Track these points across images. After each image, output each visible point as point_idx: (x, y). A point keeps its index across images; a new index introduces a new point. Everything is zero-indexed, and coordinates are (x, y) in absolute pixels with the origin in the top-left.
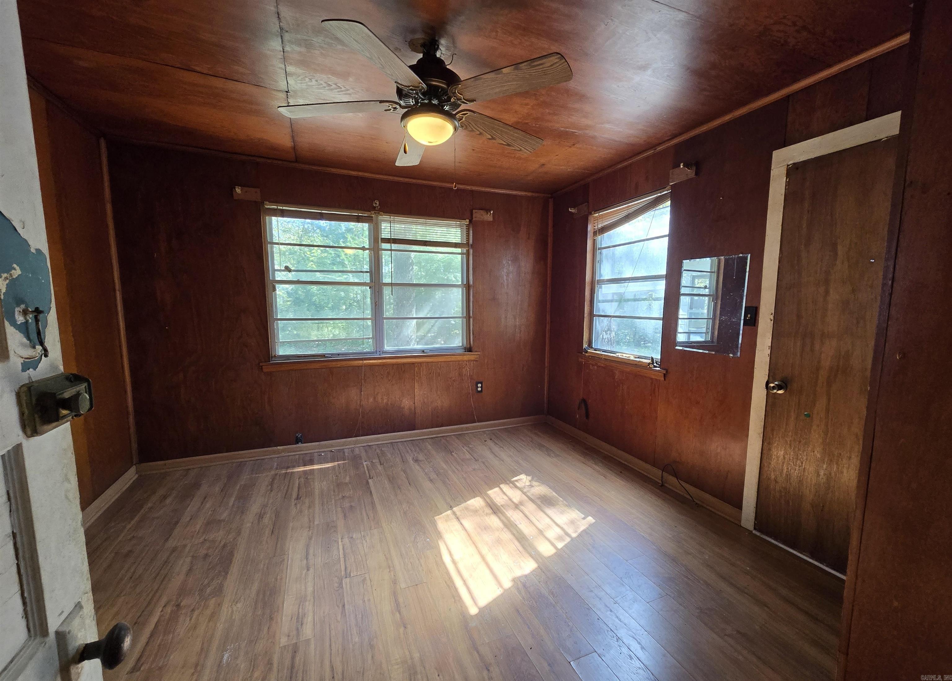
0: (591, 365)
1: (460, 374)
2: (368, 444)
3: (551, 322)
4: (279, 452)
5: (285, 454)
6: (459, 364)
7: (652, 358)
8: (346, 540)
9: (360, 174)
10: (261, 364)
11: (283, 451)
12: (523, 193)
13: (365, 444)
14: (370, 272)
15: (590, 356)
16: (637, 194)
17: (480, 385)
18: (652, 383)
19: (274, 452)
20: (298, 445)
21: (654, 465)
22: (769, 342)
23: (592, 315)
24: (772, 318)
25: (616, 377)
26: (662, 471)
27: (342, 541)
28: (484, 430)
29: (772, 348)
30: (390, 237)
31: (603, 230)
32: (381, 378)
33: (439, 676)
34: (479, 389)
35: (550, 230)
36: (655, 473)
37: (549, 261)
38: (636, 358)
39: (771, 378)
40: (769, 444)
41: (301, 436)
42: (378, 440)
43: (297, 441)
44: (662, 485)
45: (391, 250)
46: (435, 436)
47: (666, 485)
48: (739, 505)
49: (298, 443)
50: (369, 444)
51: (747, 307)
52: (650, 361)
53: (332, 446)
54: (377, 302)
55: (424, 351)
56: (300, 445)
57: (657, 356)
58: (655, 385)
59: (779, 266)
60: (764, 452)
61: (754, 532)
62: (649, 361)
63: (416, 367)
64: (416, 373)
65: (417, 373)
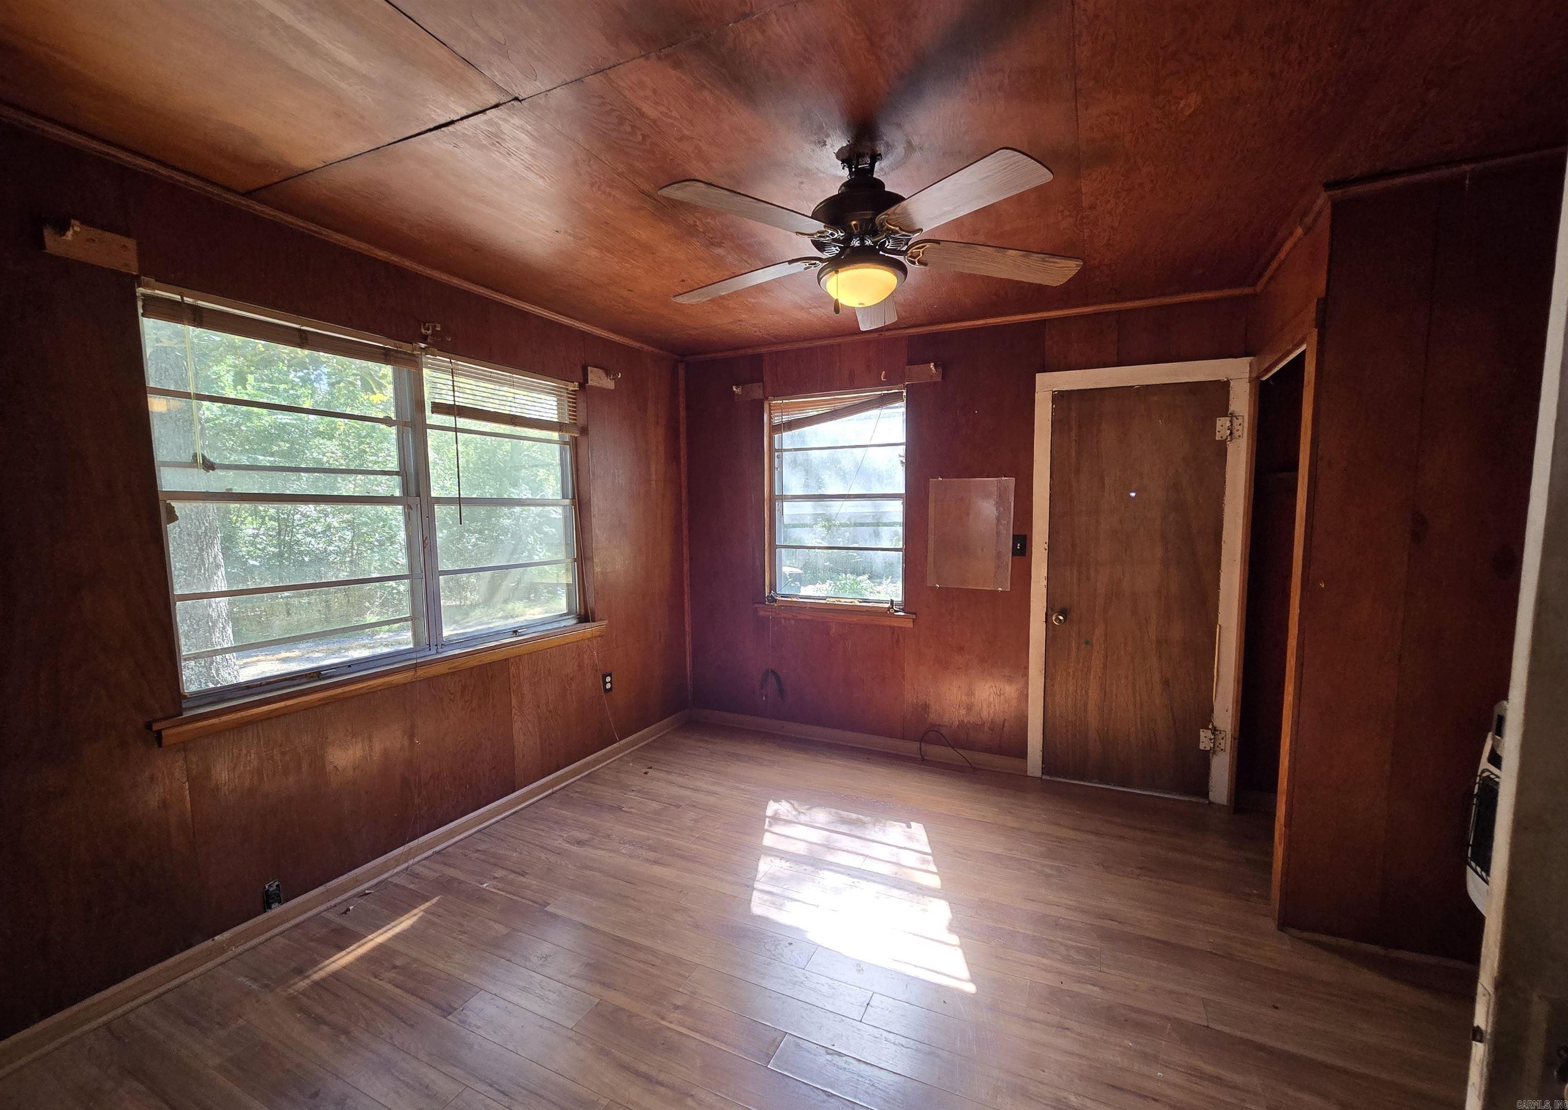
0: (783, 620)
1: (579, 666)
2: (434, 850)
3: (691, 559)
4: (221, 949)
5: (241, 949)
6: (578, 646)
7: (892, 602)
8: (676, 1015)
9: (395, 258)
10: (156, 727)
11: (233, 942)
12: (650, 348)
13: (430, 852)
14: (402, 473)
15: (782, 606)
16: (851, 384)
17: (608, 679)
18: (893, 633)
19: (208, 956)
20: (269, 914)
21: (903, 737)
22: (1044, 572)
23: (773, 547)
24: (1047, 548)
25: (832, 632)
26: (919, 743)
27: (671, 1022)
28: (620, 755)
29: (1048, 578)
30: (452, 403)
31: (791, 425)
32: (450, 699)
33: (1043, 1071)
34: (608, 686)
35: (683, 414)
36: (912, 747)
37: (683, 461)
38: (860, 602)
39: (1049, 609)
40: (1052, 679)
41: (278, 886)
42: (452, 833)
43: (268, 900)
44: (923, 760)
45: (456, 430)
46: (550, 791)
47: (926, 758)
48: (1022, 753)
49: (270, 908)
50: (437, 849)
51: (1016, 535)
52: (889, 605)
53: (357, 882)
54: (426, 538)
55: (515, 632)
56: (277, 909)
57: (898, 597)
58: (898, 635)
59: (1050, 494)
60: (1048, 688)
61: (1044, 777)
62: (887, 606)
63: (512, 664)
64: (511, 676)
65: (513, 676)
